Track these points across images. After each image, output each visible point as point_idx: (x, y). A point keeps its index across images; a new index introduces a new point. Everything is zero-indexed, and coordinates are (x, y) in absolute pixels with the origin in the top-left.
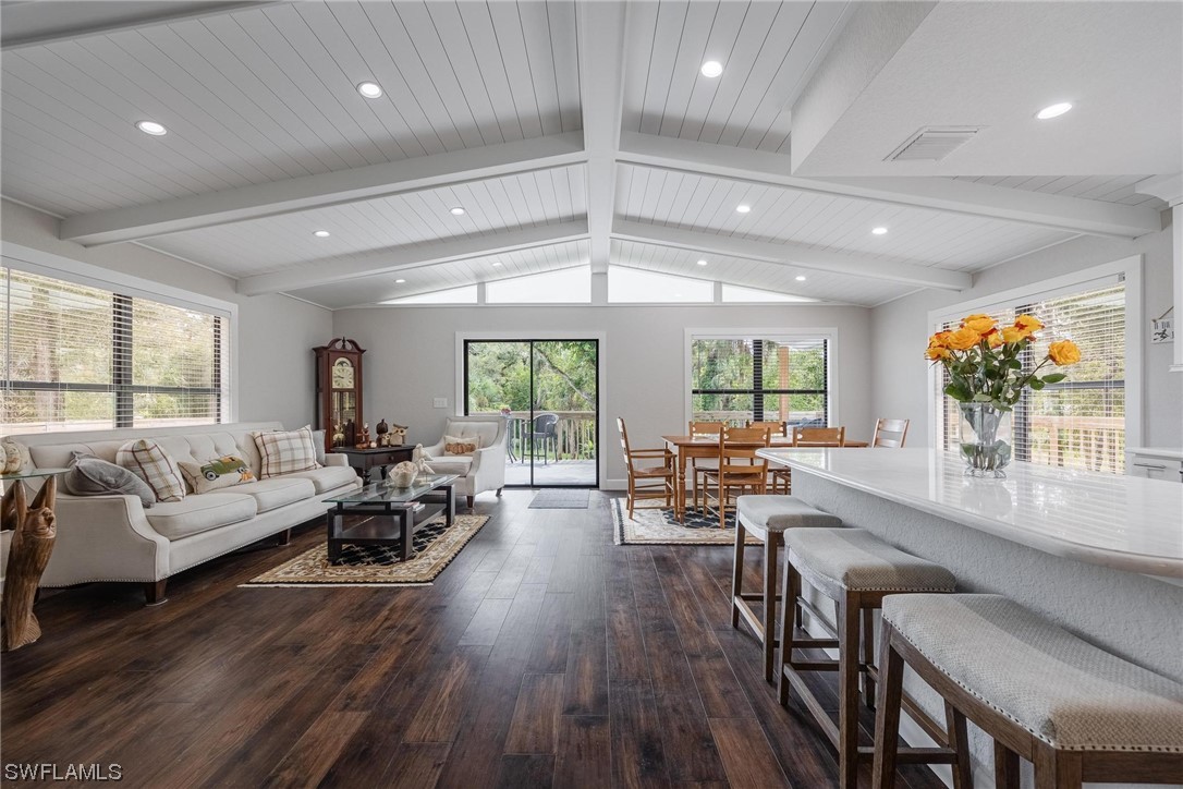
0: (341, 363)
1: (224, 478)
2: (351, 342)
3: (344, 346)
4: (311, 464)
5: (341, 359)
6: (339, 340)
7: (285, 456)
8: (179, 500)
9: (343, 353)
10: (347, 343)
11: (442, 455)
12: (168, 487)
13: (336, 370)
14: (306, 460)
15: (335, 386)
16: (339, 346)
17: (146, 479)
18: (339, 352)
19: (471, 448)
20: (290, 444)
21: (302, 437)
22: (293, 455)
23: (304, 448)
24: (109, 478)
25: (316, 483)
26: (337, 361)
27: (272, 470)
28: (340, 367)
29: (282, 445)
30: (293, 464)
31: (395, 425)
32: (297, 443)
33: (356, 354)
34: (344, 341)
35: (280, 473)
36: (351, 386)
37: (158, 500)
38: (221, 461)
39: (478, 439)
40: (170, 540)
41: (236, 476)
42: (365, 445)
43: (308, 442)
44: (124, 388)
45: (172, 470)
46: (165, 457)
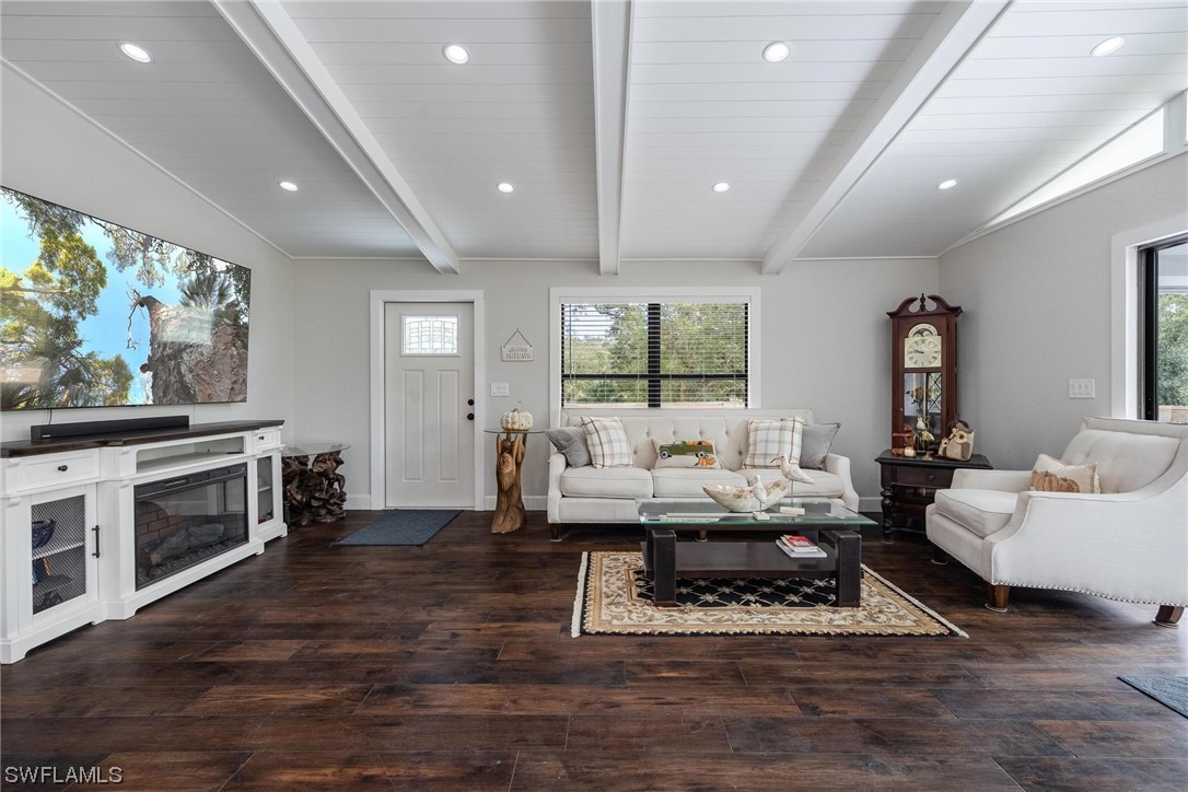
0: (921, 332)
1: (676, 459)
2: (934, 298)
3: (923, 307)
5: (920, 327)
6: (915, 299)
9: (923, 316)
10: (927, 301)
12: (596, 455)
13: (911, 343)
14: (778, 457)
15: (908, 365)
16: (914, 308)
18: (916, 316)
20: (767, 435)
21: (782, 429)
22: (767, 447)
23: (779, 442)
26: (914, 329)
27: (749, 461)
28: (918, 338)
30: (765, 458)
32: (774, 436)
33: (949, 319)
34: (923, 300)
35: (754, 466)
36: (937, 363)
37: (590, 463)
38: (684, 443)
39: (1089, 472)
40: (563, 496)
41: (691, 459)
42: (900, 451)
43: (788, 435)
44: (654, 377)
45: (601, 443)
46: (598, 433)
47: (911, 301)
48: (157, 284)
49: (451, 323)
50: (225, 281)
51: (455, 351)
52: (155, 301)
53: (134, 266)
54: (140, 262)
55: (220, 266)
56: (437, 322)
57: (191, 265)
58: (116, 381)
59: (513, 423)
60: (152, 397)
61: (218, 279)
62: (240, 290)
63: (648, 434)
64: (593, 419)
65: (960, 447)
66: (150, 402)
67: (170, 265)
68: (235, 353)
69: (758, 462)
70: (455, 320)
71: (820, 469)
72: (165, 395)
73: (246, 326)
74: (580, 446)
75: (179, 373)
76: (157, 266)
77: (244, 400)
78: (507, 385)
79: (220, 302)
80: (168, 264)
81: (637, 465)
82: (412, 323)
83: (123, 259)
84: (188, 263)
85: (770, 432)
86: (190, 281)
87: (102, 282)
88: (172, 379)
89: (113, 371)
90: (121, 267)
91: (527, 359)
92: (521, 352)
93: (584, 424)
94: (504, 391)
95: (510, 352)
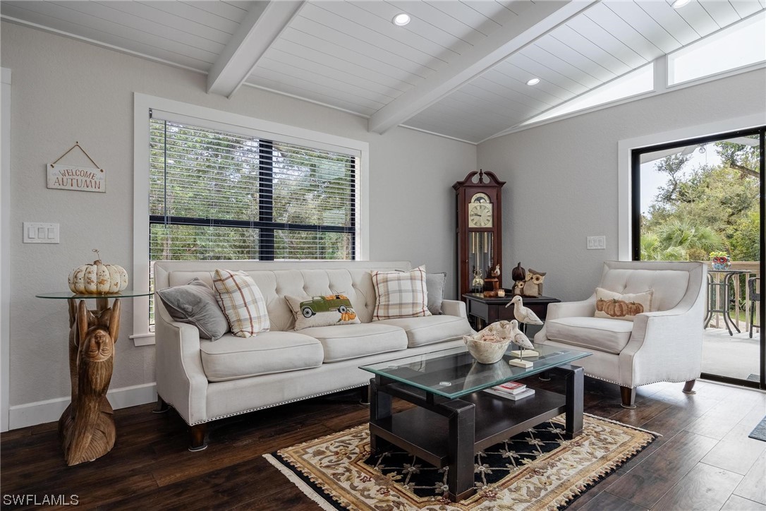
0: (478, 199)
1: (320, 317)
2: (489, 174)
3: (481, 180)
4: (419, 309)
5: (478, 195)
7: (394, 299)
8: (245, 337)
9: (481, 187)
10: (484, 176)
11: (592, 315)
12: (239, 320)
13: (473, 206)
14: (414, 304)
15: (471, 225)
16: (475, 180)
17: (224, 310)
18: (476, 186)
19: (636, 309)
20: (399, 285)
21: (412, 279)
22: (401, 297)
23: (413, 291)
24: (186, 306)
25: (410, 334)
26: (474, 197)
27: (381, 312)
28: (477, 204)
29: (393, 286)
30: (400, 308)
31: (530, 271)
32: (406, 285)
33: (495, 187)
34: (481, 174)
35: (388, 317)
36: (490, 225)
37: (230, 331)
38: (323, 298)
39: (649, 297)
40: (209, 382)
41: (334, 315)
42: (492, 293)
43: (418, 283)
44: (266, 225)
45: (245, 303)
46: (239, 289)
47: (474, 173)
63: (278, 291)
64: (232, 273)
65: (537, 287)
69: (393, 312)
71: (440, 314)
74: (213, 309)
78: (56, 227)
81: (275, 328)
85: (402, 282)
91: (93, 190)
92: (84, 179)
93: (220, 280)
94: (51, 235)
95: (64, 175)
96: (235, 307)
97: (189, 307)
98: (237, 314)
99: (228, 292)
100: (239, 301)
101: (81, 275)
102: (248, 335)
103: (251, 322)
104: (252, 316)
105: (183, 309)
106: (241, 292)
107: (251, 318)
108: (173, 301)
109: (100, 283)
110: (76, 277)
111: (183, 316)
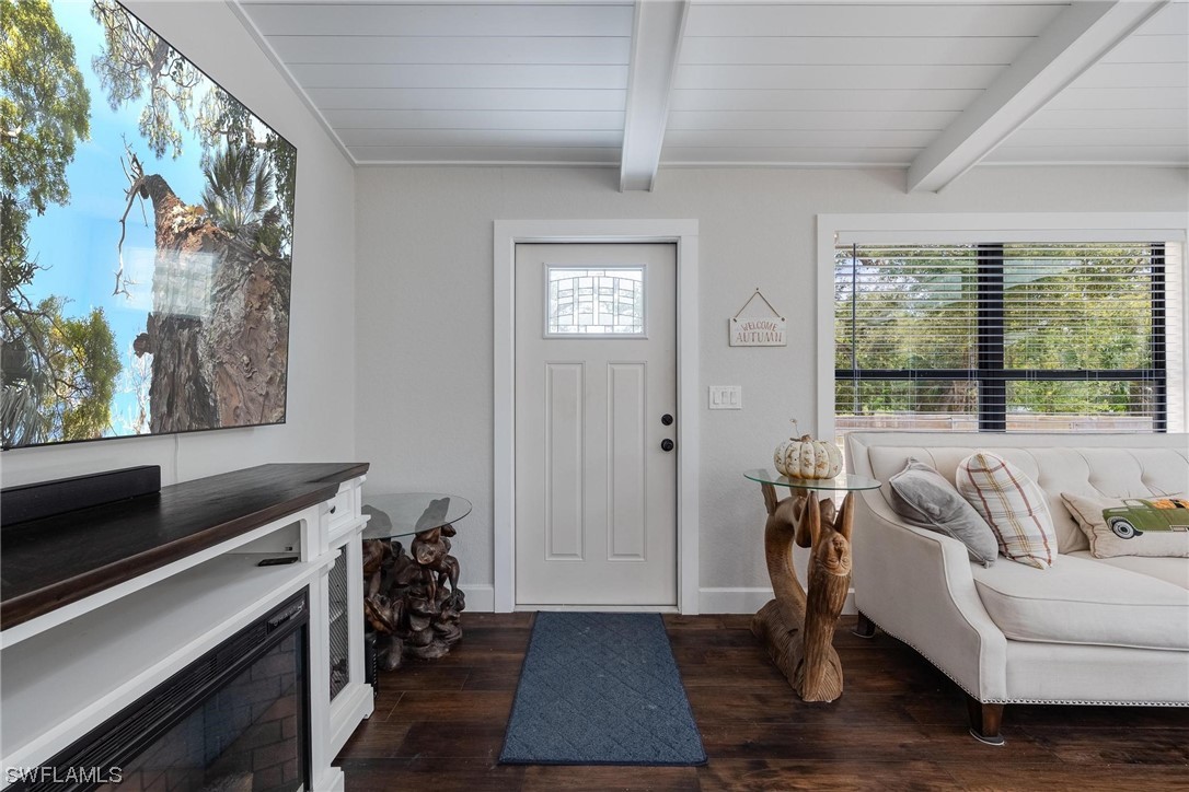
1: (1151, 538)
8: (1040, 567)
12: (1022, 537)
17: (988, 517)
24: (932, 505)
38: (1147, 504)
40: (1009, 640)
44: (992, 374)
45: (1030, 510)
46: (1018, 487)
48: (170, 149)
49: (631, 279)
50: (264, 164)
51: (639, 330)
52: (167, 188)
53: (138, 101)
54: (147, 95)
55: (261, 133)
56: (607, 278)
57: (220, 122)
58: (90, 377)
59: (820, 466)
60: (148, 418)
61: (256, 159)
62: (283, 186)
63: (1041, 483)
66: (146, 430)
67: (192, 113)
68: (273, 317)
70: (637, 275)
72: (170, 413)
73: (287, 264)
75: (195, 357)
76: (172, 108)
77: (282, 420)
78: (738, 389)
79: (257, 209)
80: (188, 110)
82: (561, 279)
83: (121, 80)
84: (217, 117)
86: (219, 155)
87: (81, 124)
88: (184, 372)
89: (86, 352)
90: (116, 98)
91: (775, 343)
92: (765, 331)
93: (985, 470)
94: (734, 400)
95: (746, 329)
96: (1011, 515)
97: (936, 508)
98: (1018, 527)
99: (997, 489)
100: (1018, 505)
101: (795, 455)
102: (1045, 564)
103: (1045, 543)
104: (1046, 534)
105: (927, 510)
106: (1021, 491)
107: (1044, 537)
108: (912, 496)
109: (819, 466)
110: (790, 457)
111: (924, 519)
